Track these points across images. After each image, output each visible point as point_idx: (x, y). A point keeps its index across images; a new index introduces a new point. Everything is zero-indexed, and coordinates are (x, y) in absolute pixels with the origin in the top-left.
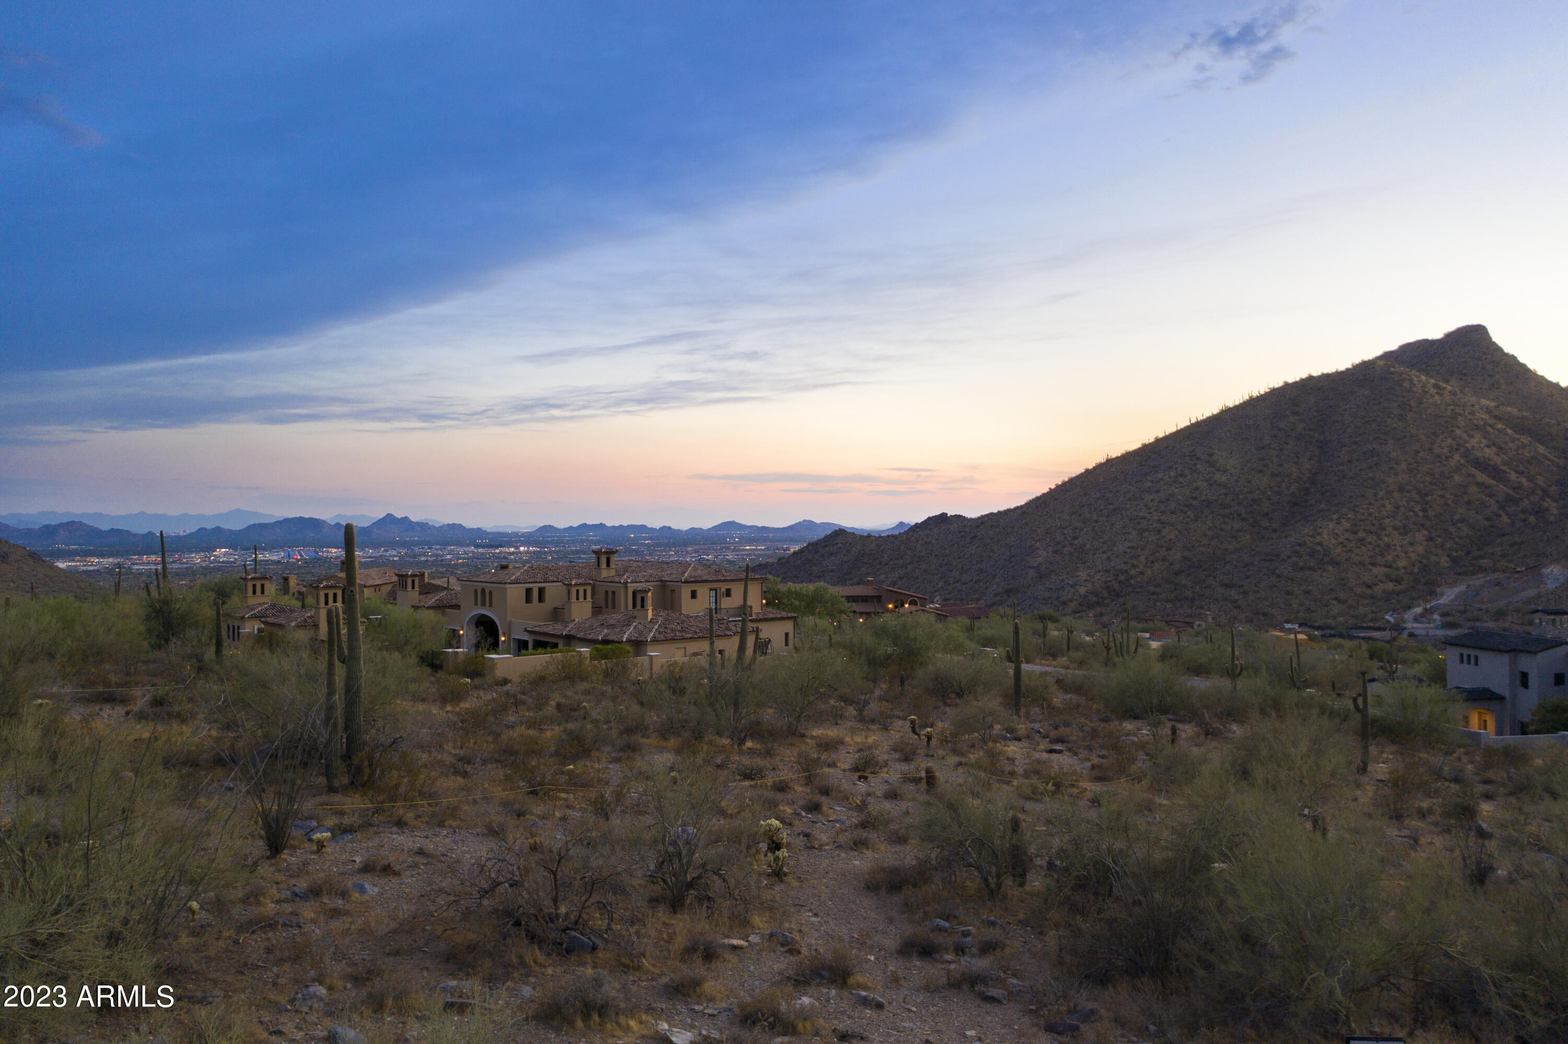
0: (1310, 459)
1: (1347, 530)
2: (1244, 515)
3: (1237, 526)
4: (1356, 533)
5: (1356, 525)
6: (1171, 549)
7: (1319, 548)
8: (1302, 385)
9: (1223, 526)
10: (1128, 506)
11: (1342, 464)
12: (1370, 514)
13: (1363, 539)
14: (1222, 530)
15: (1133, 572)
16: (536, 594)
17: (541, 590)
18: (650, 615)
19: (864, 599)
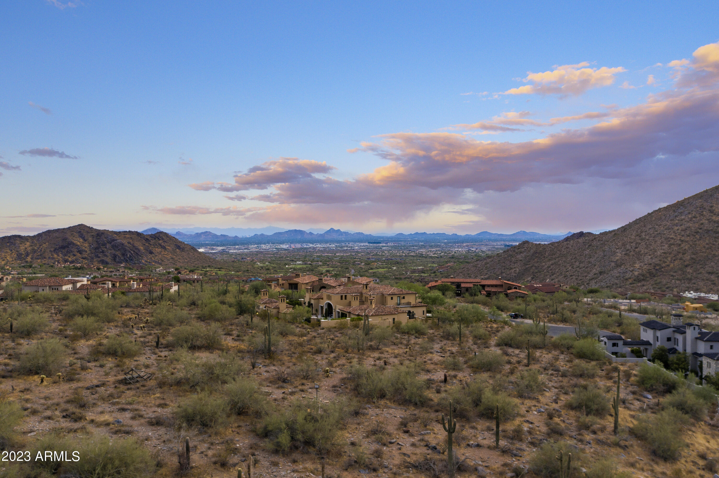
16: (344, 297)
17: (346, 296)
18: (374, 306)
19: (496, 286)
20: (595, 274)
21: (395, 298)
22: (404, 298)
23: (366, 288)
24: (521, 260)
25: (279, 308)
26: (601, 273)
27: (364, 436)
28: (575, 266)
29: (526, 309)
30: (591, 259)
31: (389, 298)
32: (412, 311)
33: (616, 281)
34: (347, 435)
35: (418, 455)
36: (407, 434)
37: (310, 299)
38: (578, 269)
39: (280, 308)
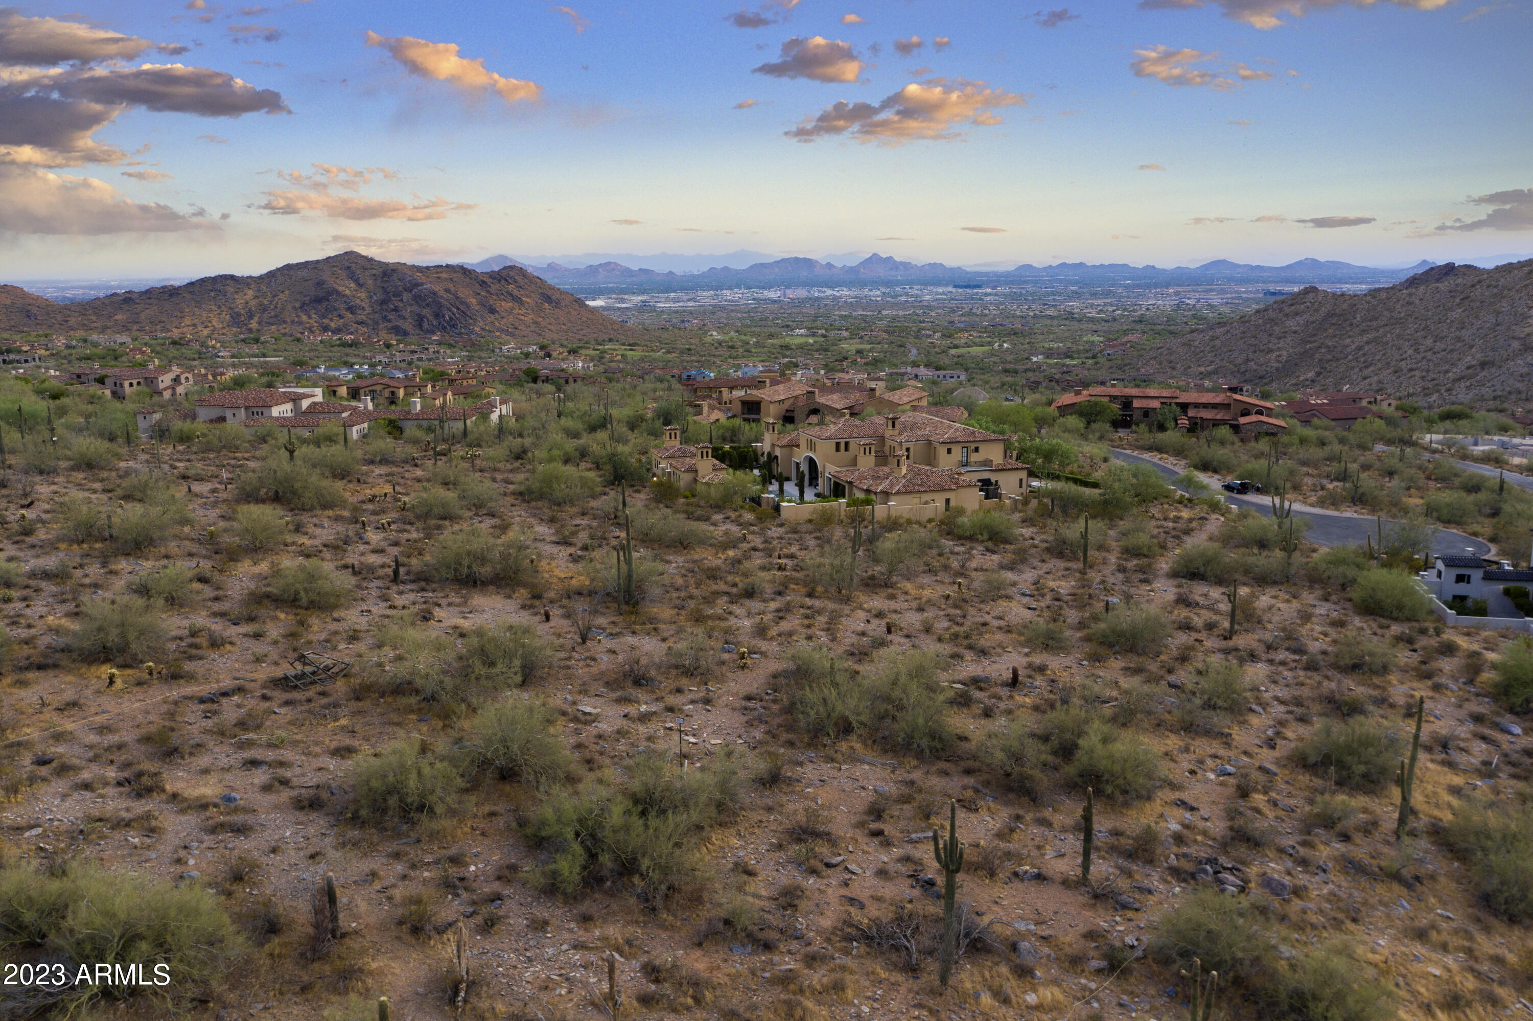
16: (842, 446)
17: (847, 444)
18: (904, 471)
19: (1214, 406)
20: (1468, 368)
21: (956, 450)
22: (977, 450)
23: (893, 426)
24: (1295, 332)
25: (696, 471)
26: (1483, 365)
27: (772, 844)
28: (1422, 348)
29: (1269, 473)
30: (1464, 332)
31: (942, 451)
32: (993, 481)
33: (1520, 385)
34: (736, 842)
35: (885, 901)
36: (876, 841)
37: (773, 445)
38: (1429, 354)
39: (700, 473)
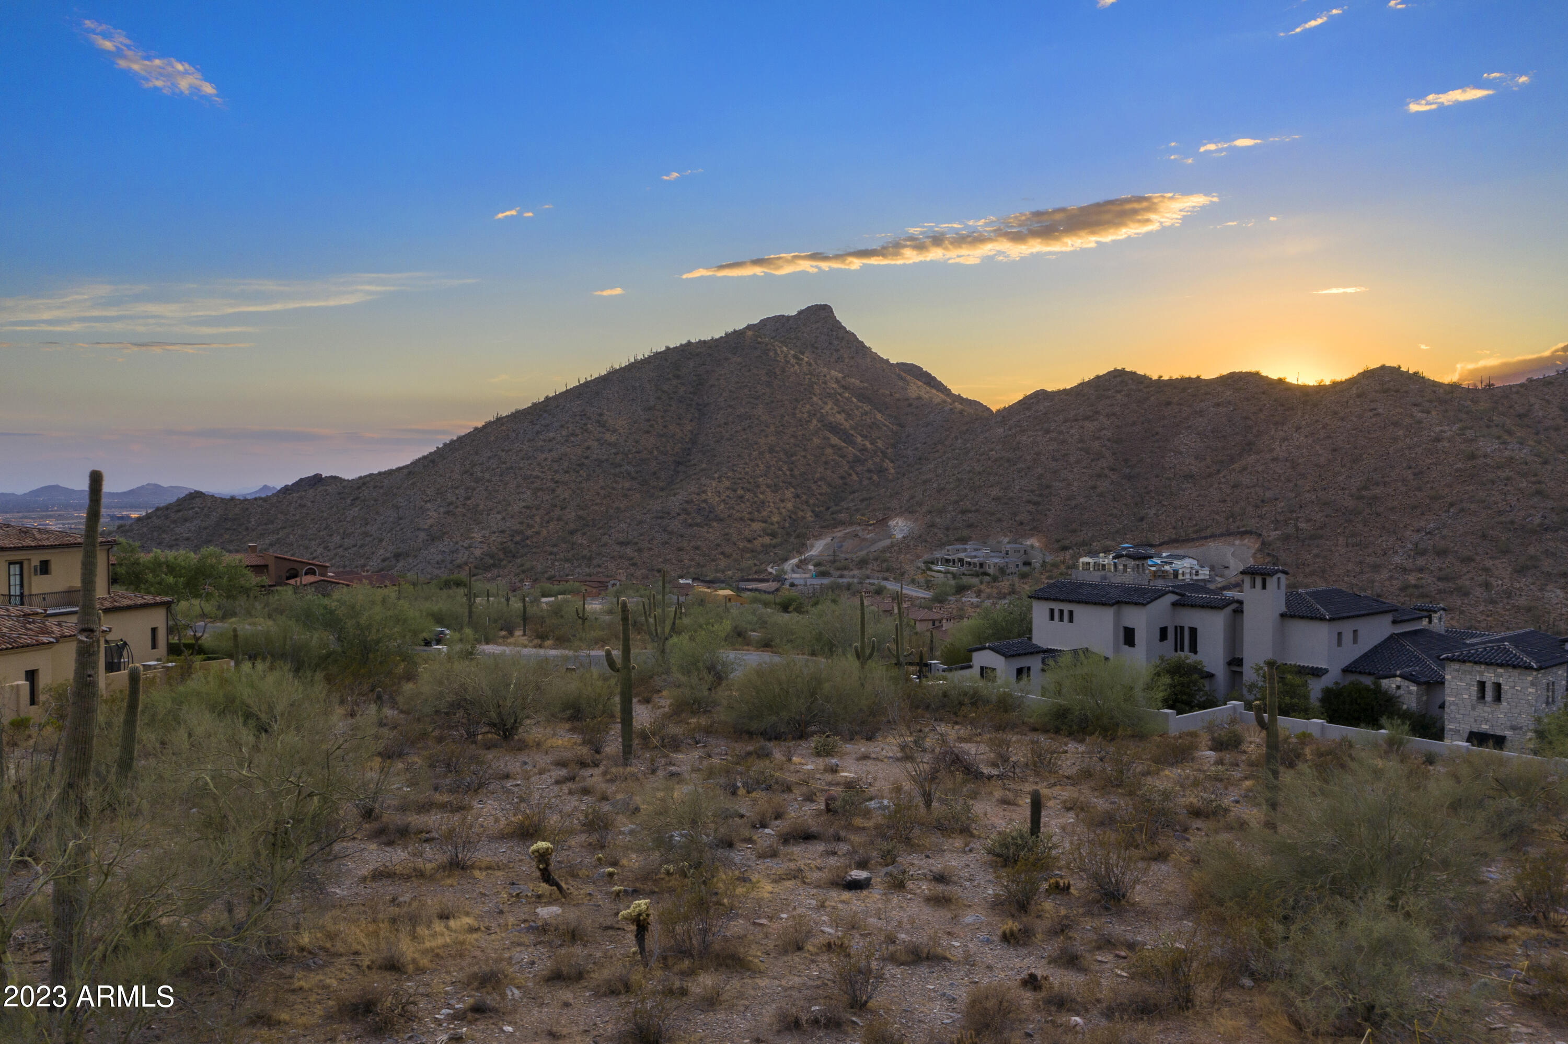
0: (691, 421)
1: (728, 488)
2: (633, 474)
3: (627, 485)
4: (735, 491)
5: (735, 483)
6: (565, 508)
7: (704, 505)
8: (682, 351)
9: (614, 485)
10: (521, 465)
11: (719, 426)
12: (746, 473)
13: (742, 497)
14: (614, 489)
15: (529, 532)
21: (0, 569)
22: (45, 568)
